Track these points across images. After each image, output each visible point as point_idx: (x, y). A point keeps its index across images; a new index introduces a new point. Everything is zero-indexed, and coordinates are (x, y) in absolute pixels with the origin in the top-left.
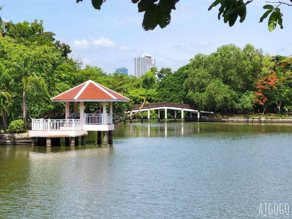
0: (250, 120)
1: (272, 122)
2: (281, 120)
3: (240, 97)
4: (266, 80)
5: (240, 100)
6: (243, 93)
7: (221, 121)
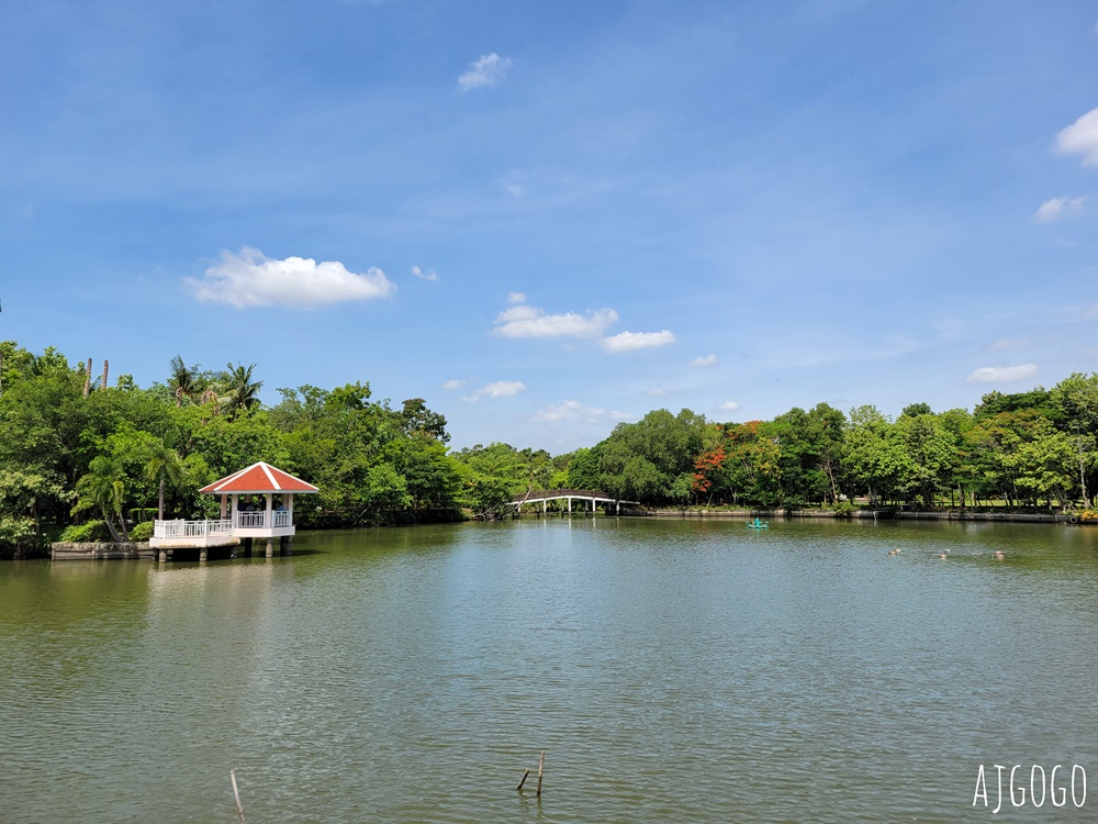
0: (687, 513)
1: (718, 516)
2: (729, 512)
3: (672, 482)
4: (708, 458)
5: (673, 485)
6: (677, 475)
7: (647, 515)
